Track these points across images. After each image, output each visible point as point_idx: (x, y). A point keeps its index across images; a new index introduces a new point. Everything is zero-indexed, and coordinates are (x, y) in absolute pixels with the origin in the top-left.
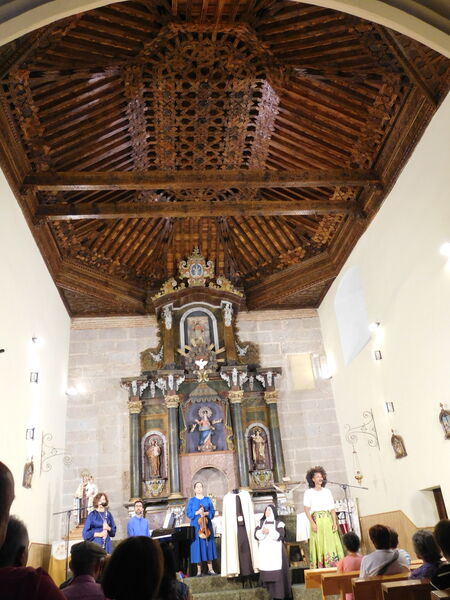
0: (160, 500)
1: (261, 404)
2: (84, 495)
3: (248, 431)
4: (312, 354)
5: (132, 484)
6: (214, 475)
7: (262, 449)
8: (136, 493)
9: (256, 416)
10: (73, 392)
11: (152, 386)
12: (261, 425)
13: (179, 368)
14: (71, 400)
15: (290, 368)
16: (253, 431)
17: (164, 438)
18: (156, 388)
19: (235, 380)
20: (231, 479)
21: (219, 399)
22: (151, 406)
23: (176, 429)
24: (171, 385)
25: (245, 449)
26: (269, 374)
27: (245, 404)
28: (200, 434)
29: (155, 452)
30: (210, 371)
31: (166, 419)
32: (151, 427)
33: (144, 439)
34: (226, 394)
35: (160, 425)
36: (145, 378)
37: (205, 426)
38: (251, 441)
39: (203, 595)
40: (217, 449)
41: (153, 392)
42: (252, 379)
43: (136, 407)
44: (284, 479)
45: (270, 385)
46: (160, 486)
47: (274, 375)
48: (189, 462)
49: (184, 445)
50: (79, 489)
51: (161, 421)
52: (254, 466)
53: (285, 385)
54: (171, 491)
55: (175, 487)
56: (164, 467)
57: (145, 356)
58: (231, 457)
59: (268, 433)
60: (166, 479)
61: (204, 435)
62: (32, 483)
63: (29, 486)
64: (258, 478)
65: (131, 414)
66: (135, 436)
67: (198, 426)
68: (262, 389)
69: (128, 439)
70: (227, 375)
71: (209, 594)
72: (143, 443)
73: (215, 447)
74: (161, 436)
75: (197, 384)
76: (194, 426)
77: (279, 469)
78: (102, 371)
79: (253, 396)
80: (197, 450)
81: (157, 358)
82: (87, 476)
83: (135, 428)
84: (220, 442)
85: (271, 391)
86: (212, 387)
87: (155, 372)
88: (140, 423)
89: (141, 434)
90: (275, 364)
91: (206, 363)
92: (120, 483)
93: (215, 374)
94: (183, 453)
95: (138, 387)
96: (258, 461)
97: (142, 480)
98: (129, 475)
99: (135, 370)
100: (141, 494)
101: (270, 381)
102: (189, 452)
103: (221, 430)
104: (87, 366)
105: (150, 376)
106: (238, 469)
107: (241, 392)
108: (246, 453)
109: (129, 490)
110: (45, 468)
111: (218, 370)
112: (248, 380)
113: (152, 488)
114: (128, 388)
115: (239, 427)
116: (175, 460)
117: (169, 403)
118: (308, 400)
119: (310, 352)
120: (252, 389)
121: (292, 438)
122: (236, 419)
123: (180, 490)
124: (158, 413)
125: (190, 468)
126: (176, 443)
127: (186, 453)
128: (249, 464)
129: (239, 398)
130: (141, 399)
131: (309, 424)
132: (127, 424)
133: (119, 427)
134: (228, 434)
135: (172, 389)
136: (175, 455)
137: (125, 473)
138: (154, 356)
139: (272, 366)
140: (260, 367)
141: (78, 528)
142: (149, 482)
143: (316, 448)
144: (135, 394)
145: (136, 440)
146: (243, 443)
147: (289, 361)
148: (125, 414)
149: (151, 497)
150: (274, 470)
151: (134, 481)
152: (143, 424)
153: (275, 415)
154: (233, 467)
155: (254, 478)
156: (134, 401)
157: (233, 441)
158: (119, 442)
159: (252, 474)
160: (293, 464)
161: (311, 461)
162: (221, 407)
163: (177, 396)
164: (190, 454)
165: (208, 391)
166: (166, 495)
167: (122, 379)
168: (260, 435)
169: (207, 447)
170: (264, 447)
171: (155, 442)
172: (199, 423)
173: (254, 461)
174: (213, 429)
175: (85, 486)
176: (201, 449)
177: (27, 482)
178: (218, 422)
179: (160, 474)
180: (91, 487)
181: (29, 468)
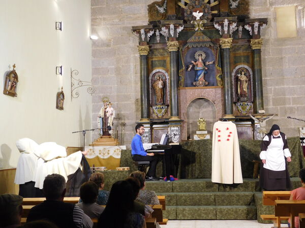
0: (163, 121)
1: (247, 49)
2: (105, 115)
3: (234, 71)
4: (297, 6)
5: (142, 108)
6: (206, 104)
7: (245, 85)
8: (145, 115)
9: (242, 59)
10: (95, 37)
11: (157, 33)
12: (246, 67)
13: (180, 19)
14: (94, 43)
15: (275, 19)
17: (166, 74)
18: (161, 35)
19: (226, 29)
20: (219, 107)
21: (212, 45)
22: (156, 49)
23: (175, 69)
24: (172, 33)
25: (231, 85)
26: (256, 24)
27: (233, 49)
28: (195, 73)
29: (160, 85)
30: (205, 21)
31: (168, 59)
32: (156, 66)
33: (151, 75)
34: (218, 40)
35: (163, 65)
36: (151, 27)
37: (200, 66)
38: (237, 79)
39: (187, 194)
40: (209, 84)
41: (158, 39)
42: (241, 28)
43: (145, 50)
44: (260, 112)
45: (256, 33)
46: (163, 111)
47: (260, 25)
48: (185, 93)
49: (182, 80)
50: (102, 110)
51: (165, 61)
52: (238, 98)
53: (270, 34)
54: (172, 115)
55: (174, 112)
56: (166, 96)
57: (152, 8)
58: (219, 91)
59: (251, 73)
60: (168, 106)
61: (199, 73)
62: (64, 107)
63: (62, 108)
64: (240, 108)
65: (141, 56)
66: (144, 73)
67: (194, 66)
68: (249, 36)
69: (139, 75)
70: (220, 25)
71: (191, 194)
72: (150, 78)
73: (207, 84)
74: (164, 73)
75: (194, 32)
76: (191, 66)
77: (258, 101)
78: (117, 20)
79: (240, 43)
80: (192, 85)
81: (162, 10)
82: (106, 101)
83: (144, 66)
84: (211, 79)
85: (256, 38)
86: (206, 35)
87: (159, 22)
88: (148, 63)
89: (149, 71)
90: (262, 15)
91: (201, 14)
92: (134, 106)
93: (210, 23)
94: (181, 87)
95: (146, 33)
96: (241, 95)
97: (150, 106)
98: (140, 102)
99: (143, 20)
100: (149, 116)
101: (256, 31)
102: (187, 86)
103: (213, 70)
104: (105, 16)
105: (155, 25)
106: (224, 100)
107: (230, 40)
108: (232, 89)
109: (140, 112)
110: (75, 95)
111: (212, 20)
112: (238, 29)
113: (158, 112)
114: (138, 35)
115: (227, 68)
116: (174, 92)
117: (171, 48)
118: (289, 47)
119: (295, 5)
120: (240, 37)
121: (272, 78)
122: (225, 61)
123: (178, 114)
124: (162, 55)
125: (186, 98)
126: (176, 79)
127: (183, 87)
128: (234, 96)
129: (229, 44)
130: (148, 44)
131: (287, 67)
132: (139, 63)
133: (132, 65)
134: (218, 73)
135: (173, 36)
136: (174, 88)
137: (137, 99)
138: (159, 8)
139: (260, 17)
140: (249, 18)
141: (101, 138)
142: (155, 107)
143: (291, 86)
144: (143, 40)
145: (144, 76)
146: (229, 81)
147: (276, 13)
148: (136, 55)
149: (156, 118)
150: (254, 102)
151: (144, 106)
152: (150, 63)
153: (258, 59)
154: (221, 99)
155: (237, 107)
156: (143, 45)
157: (222, 79)
158: (132, 77)
159: (235, 105)
160: (271, 98)
161: (286, 97)
162: (213, 52)
163: (177, 42)
164: (186, 88)
165: (203, 38)
166: (167, 118)
167: (133, 27)
168: (244, 74)
169: (201, 83)
170: (247, 84)
171: (160, 78)
172: (194, 63)
173: (238, 95)
174: (206, 68)
175: (106, 109)
176: (196, 84)
177: (60, 105)
178: (210, 63)
179: (163, 102)
180: (110, 110)
181: (61, 96)
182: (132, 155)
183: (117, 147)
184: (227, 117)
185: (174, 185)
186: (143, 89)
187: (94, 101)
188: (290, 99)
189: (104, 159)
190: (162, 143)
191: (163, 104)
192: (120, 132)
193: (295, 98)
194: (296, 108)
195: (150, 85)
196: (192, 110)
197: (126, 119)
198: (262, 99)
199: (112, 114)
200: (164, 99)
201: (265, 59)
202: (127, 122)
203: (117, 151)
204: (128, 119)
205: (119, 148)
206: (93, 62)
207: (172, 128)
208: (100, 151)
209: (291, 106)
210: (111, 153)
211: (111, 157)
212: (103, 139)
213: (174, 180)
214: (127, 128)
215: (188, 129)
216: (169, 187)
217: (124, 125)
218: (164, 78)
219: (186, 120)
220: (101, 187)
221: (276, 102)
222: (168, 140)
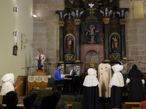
0: (72, 62)
1: (117, 24)
2: (40, 59)
3: (111, 36)
6: (95, 53)
7: (116, 44)
8: (62, 59)
9: (115, 29)
10: (35, 16)
11: (69, 15)
12: (117, 34)
13: (81, 7)
14: (35, 19)
15: (133, 9)
16: (113, 36)
17: (74, 37)
18: (71, 16)
19: (106, 13)
20: (102, 55)
21: (99, 22)
22: (69, 23)
23: (79, 34)
24: (77, 14)
26: (123, 11)
27: (110, 24)
29: (70, 43)
30: (95, 9)
31: (75, 29)
32: (68, 33)
33: (65, 37)
34: (102, 19)
35: (72, 32)
36: (66, 11)
37: (92, 33)
38: (112, 40)
40: (97, 43)
41: (70, 18)
43: (62, 23)
44: (124, 58)
45: (123, 16)
46: (72, 57)
47: (125, 12)
48: (84, 47)
49: (82, 40)
50: (38, 56)
51: (73, 30)
52: (112, 51)
53: (130, 16)
54: (76, 59)
55: (78, 58)
57: (66, 1)
58: (102, 47)
59: (120, 37)
60: (74, 54)
61: (91, 37)
64: (113, 56)
65: (60, 27)
66: (62, 36)
67: (89, 33)
68: (119, 18)
69: (59, 37)
70: (103, 11)
72: (65, 39)
75: (89, 15)
76: (87, 33)
77: (123, 53)
78: (47, 7)
79: (114, 21)
80: (88, 43)
81: (72, 2)
83: (62, 32)
84: (98, 40)
85: (123, 19)
86: (96, 16)
87: (70, 8)
88: (64, 31)
89: (64, 35)
91: (93, 5)
92: (56, 54)
93: (98, 10)
95: (63, 14)
96: (114, 49)
97: (64, 54)
98: (59, 52)
99: (62, 8)
103: (99, 35)
104: (41, 5)
105: (68, 10)
106: (105, 52)
107: (108, 19)
108: (109, 45)
109: (59, 57)
110: (23, 48)
112: (113, 13)
113: (68, 57)
114: (59, 15)
115: (107, 34)
116: (78, 47)
117: (76, 23)
118: (140, 23)
119: (144, 1)
120: (114, 18)
121: (131, 40)
122: (106, 31)
123: (80, 59)
124: (72, 27)
125: (84, 50)
126: (79, 40)
127: (83, 44)
128: (110, 50)
129: (108, 22)
130: (64, 20)
131: (139, 34)
132: (59, 31)
133: (55, 32)
134: (102, 37)
135: (78, 16)
136: (78, 45)
137: (57, 50)
138: (70, 1)
139: (125, 7)
140: (119, 7)
141: (37, 71)
142: (67, 55)
143: (141, 45)
144: (61, 18)
145: (62, 38)
146: (108, 41)
147: (133, 5)
148: (57, 26)
149: (68, 60)
150: (121, 53)
151: (61, 54)
152: (65, 31)
153: (123, 30)
154: (103, 51)
155: (112, 56)
156: (61, 21)
157: (104, 40)
158: (55, 38)
159: (111, 54)
160: (130, 51)
161: (138, 50)
162: (99, 25)
163: (80, 20)
164: (85, 45)
165: (94, 18)
166: (74, 60)
167: (56, 11)
168: (116, 38)
169: (92, 42)
170: (117, 43)
171: (70, 39)
172: (89, 31)
173: (112, 49)
174: (95, 34)
175: (40, 55)
176: (90, 43)
177: (15, 53)
178: (98, 31)
179: (72, 52)
180: (42, 56)
181: (15, 48)
182: (54, 81)
183: (46, 76)
184: (106, 61)
185: (77, 98)
186: (61, 45)
187: (34, 51)
188: (140, 52)
189: (38, 83)
190: (70, 74)
191: (72, 53)
192: (48, 68)
193: (143, 51)
194: (143, 56)
195: (65, 43)
196: (87, 57)
197: (51, 61)
198: (125, 51)
199: (43, 58)
200: (73, 50)
201: (127, 30)
202: (52, 62)
203: (46, 78)
204: (53, 61)
205: (47, 77)
206: (34, 29)
207: (76, 67)
208: (36, 78)
209: (141, 55)
210: (43, 80)
211: (43, 82)
212: (38, 72)
213: (77, 95)
214: (51, 66)
215: (85, 67)
216: (74, 99)
217: (50, 64)
218: (72, 39)
219: (84, 62)
220: (36, 99)
221: (133, 53)
222: (74, 73)
